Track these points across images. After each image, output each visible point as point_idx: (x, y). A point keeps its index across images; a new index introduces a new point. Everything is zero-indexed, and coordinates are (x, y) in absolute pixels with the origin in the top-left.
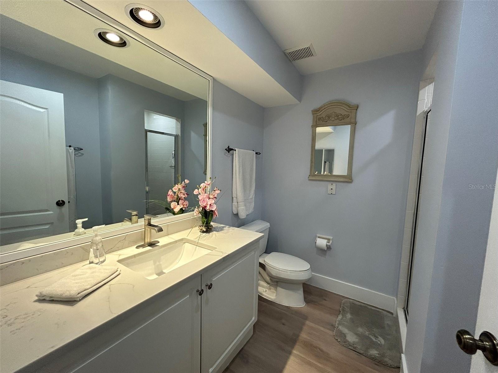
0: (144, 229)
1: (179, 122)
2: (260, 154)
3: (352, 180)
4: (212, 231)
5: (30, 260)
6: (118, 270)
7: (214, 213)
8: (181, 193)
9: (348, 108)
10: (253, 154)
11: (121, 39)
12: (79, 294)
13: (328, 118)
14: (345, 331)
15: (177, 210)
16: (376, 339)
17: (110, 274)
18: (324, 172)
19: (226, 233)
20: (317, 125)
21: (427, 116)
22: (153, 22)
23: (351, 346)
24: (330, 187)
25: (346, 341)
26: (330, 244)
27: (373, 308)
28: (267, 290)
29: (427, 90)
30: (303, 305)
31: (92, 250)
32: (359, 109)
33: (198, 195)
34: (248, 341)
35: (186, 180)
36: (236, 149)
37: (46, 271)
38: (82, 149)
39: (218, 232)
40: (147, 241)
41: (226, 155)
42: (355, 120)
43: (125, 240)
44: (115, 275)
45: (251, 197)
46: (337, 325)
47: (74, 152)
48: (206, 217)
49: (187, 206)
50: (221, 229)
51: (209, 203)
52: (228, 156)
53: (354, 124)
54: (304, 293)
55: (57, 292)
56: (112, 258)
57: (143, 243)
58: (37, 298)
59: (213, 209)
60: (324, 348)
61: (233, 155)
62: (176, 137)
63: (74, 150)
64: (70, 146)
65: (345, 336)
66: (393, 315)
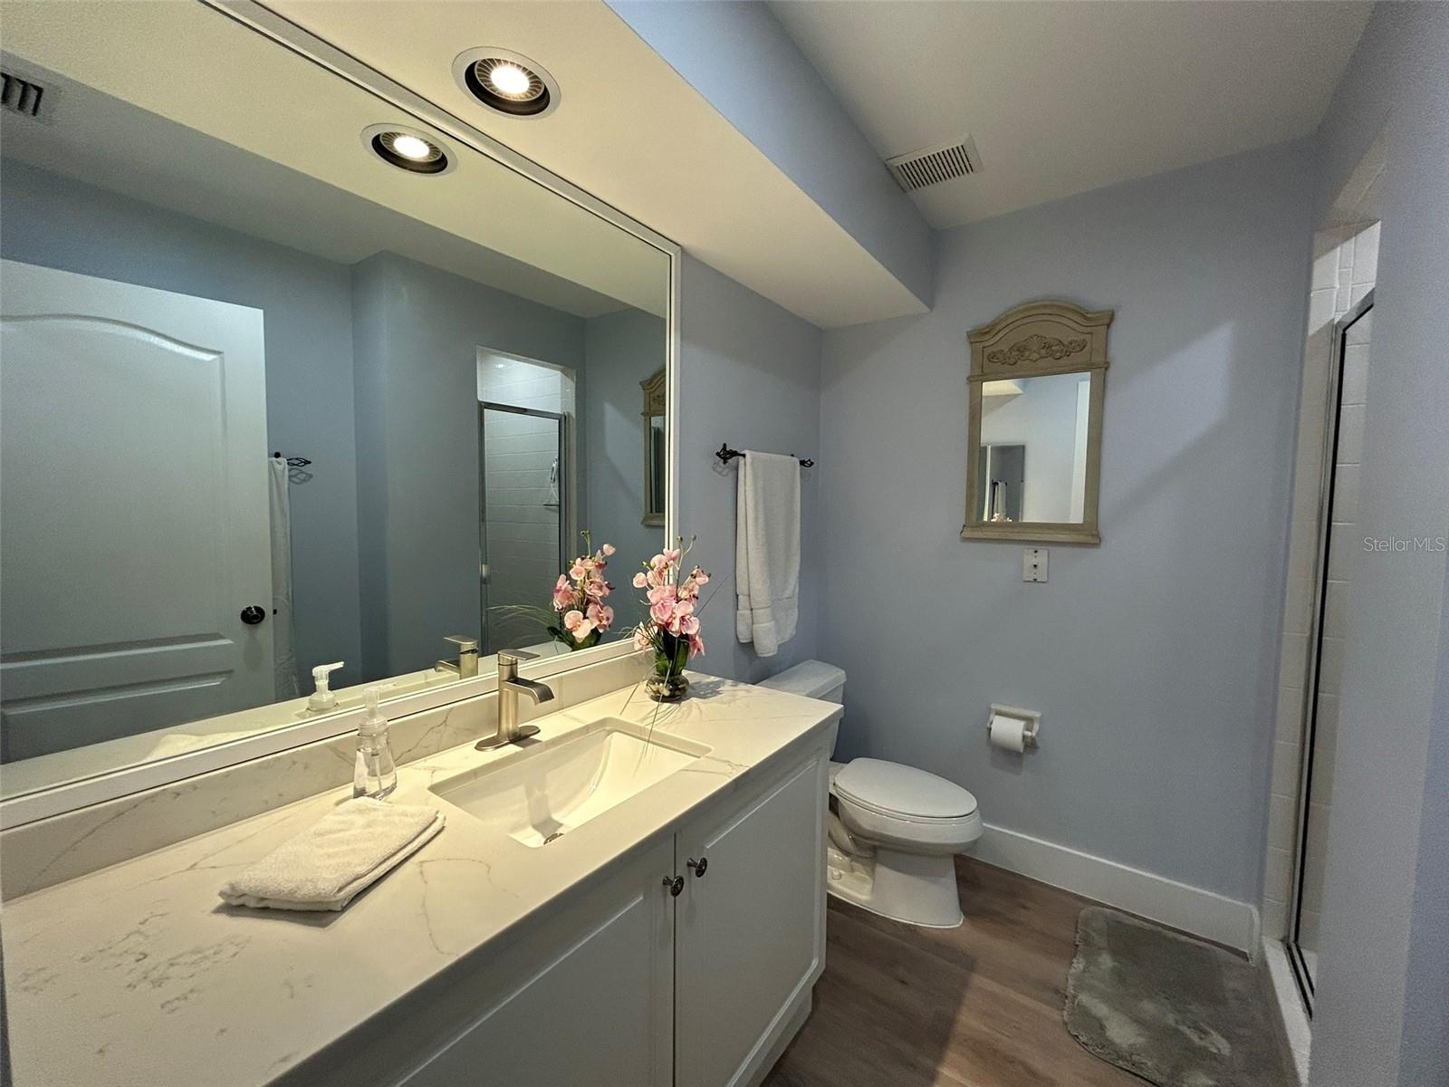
0: (497, 693)
1: (572, 379)
2: (812, 463)
3: (1100, 540)
4: (686, 696)
5: (194, 787)
6: (437, 818)
7: (691, 644)
8: (591, 583)
9: (1080, 320)
10: (794, 463)
11: (434, 149)
12: (340, 889)
13: (1017, 353)
14: (1101, 1009)
15: (581, 633)
16: (1201, 1039)
17: (419, 829)
18: (993, 515)
19: (729, 702)
20: (986, 374)
21: (1344, 336)
22: (527, 97)
23: (1124, 1059)
24: (1030, 558)
25: (1106, 1044)
26: (1034, 734)
27: (1184, 938)
28: (842, 872)
29: (1338, 259)
30: (958, 923)
31: (360, 755)
32: (1114, 326)
33: (644, 590)
34: (799, 1033)
35: (605, 546)
36: (746, 452)
37: (237, 816)
38: (309, 462)
39: (706, 700)
40: (508, 729)
41: (720, 470)
42: (1106, 358)
43: (446, 725)
44: (431, 832)
45: (788, 593)
46: (1071, 991)
47: (287, 470)
48: (671, 656)
49: (610, 621)
50: (711, 691)
51: (679, 614)
52: (724, 473)
53: (1100, 369)
54: (958, 884)
55: (279, 884)
56: (414, 777)
57: (495, 734)
58: (221, 901)
59: (691, 632)
60: (1038, 1064)
61: (737, 469)
62: (563, 420)
63: (287, 465)
64: (277, 455)
65: (1102, 1027)
66: (1248, 960)
